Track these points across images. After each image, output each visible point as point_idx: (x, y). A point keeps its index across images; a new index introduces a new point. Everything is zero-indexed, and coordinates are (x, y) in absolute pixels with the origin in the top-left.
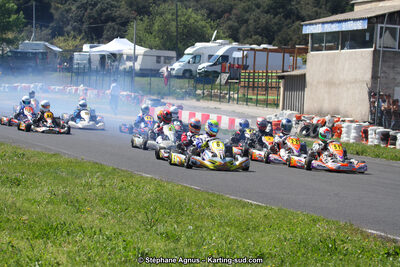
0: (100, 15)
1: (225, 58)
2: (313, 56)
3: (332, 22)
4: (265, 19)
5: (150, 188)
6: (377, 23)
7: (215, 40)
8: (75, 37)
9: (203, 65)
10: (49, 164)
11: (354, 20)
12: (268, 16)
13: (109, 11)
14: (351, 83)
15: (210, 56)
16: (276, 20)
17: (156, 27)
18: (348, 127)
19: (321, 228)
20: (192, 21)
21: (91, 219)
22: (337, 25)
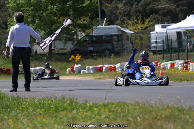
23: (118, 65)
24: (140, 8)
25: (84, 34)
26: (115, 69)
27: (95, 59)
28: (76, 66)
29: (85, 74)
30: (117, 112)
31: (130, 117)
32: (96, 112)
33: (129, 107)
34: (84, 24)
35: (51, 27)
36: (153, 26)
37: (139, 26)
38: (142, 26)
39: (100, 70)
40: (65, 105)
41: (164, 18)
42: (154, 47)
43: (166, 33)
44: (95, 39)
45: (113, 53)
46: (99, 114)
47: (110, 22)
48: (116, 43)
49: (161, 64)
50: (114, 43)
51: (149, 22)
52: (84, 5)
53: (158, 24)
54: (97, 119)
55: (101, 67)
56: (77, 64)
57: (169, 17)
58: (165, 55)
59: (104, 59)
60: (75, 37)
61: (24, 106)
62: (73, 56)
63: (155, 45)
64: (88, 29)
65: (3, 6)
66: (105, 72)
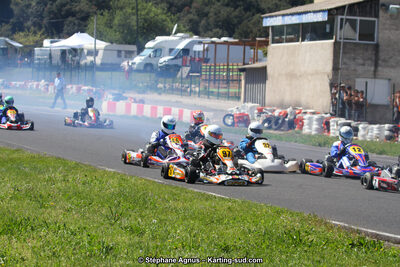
0: (60, 10)
1: (186, 51)
2: (274, 48)
3: (292, 14)
4: (225, 12)
5: (114, 182)
6: (337, 14)
7: (176, 33)
8: (35, 33)
9: (164, 59)
10: (11, 160)
11: (315, 12)
12: (228, 9)
13: (68, 7)
14: (312, 75)
15: (171, 50)
16: (236, 13)
17: (116, 22)
18: (310, 119)
19: (285, 220)
20: (152, 15)
21: (54, 214)
22: (297, 17)
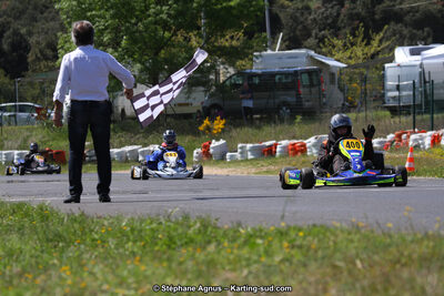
23: (310, 141)
24: (360, 9)
25: (232, 71)
26: (303, 149)
27: (259, 128)
28: (214, 144)
29: (234, 161)
30: (309, 249)
31: (340, 260)
32: (262, 249)
33: (336, 236)
34: (232, 47)
35: (157, 54)
36: (392, 49)
37: (359, 51)
38: (366, 50)
39: (270, 151)
40: (191, 232)
41: (414, 31)
42: (394, 98)
43: (421, 66)
44: (257, 81)
45: (298, 113)
46: (268, 253)
47: (293, 42)
48: (307, 90)
49: (409, 137)
50: (301, 90)
51: (381, 41)
52: (232, 4)
53: (402, 45)
54: (264, 265)
55: (271, 146)
56: (218, 140)
57: (426, 29)
58: (418, 117)
59: (279, 128)
60: (212, 77)
61: (96, 236)
62: (206, 122)
63: (396, 93)
64: (242, 59)
65: (47, 8)
66: (280, 156)
